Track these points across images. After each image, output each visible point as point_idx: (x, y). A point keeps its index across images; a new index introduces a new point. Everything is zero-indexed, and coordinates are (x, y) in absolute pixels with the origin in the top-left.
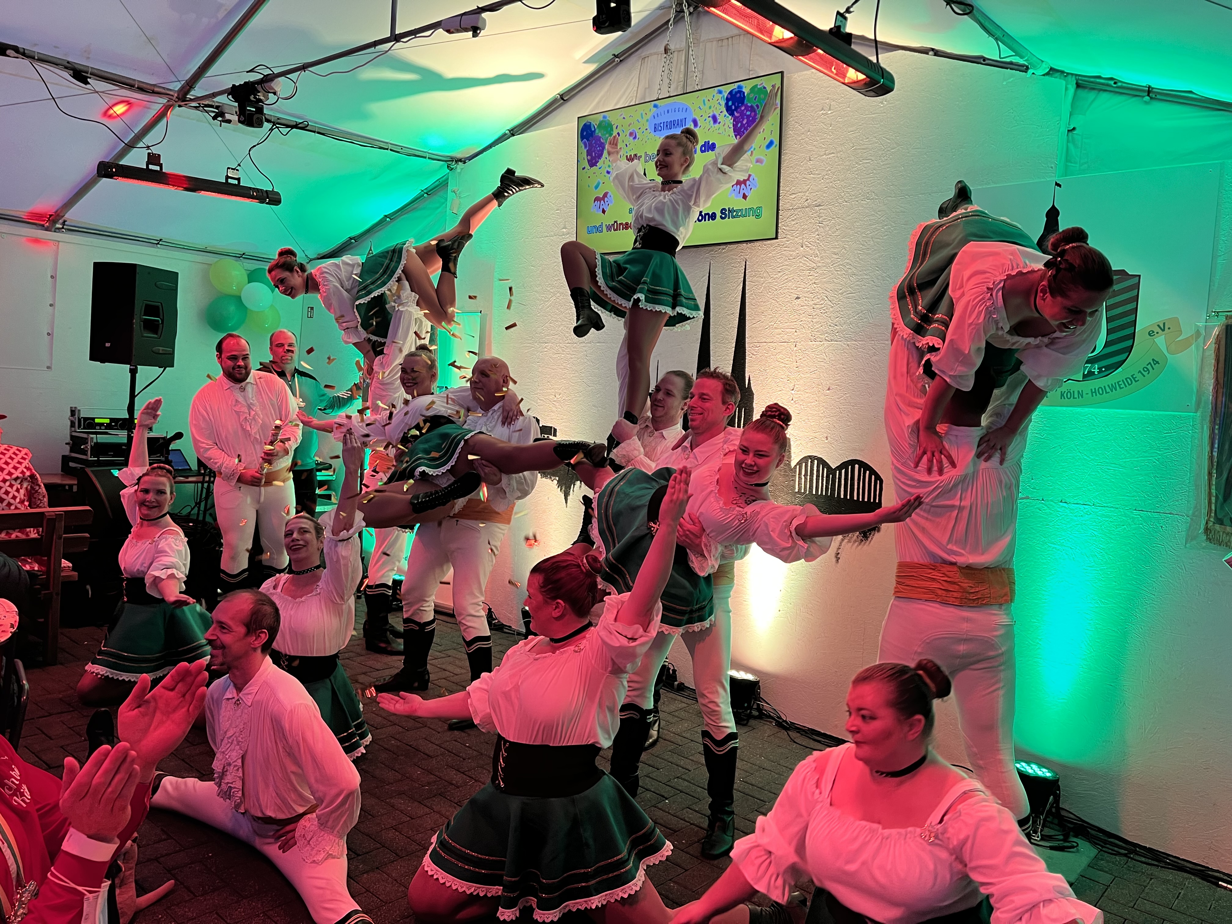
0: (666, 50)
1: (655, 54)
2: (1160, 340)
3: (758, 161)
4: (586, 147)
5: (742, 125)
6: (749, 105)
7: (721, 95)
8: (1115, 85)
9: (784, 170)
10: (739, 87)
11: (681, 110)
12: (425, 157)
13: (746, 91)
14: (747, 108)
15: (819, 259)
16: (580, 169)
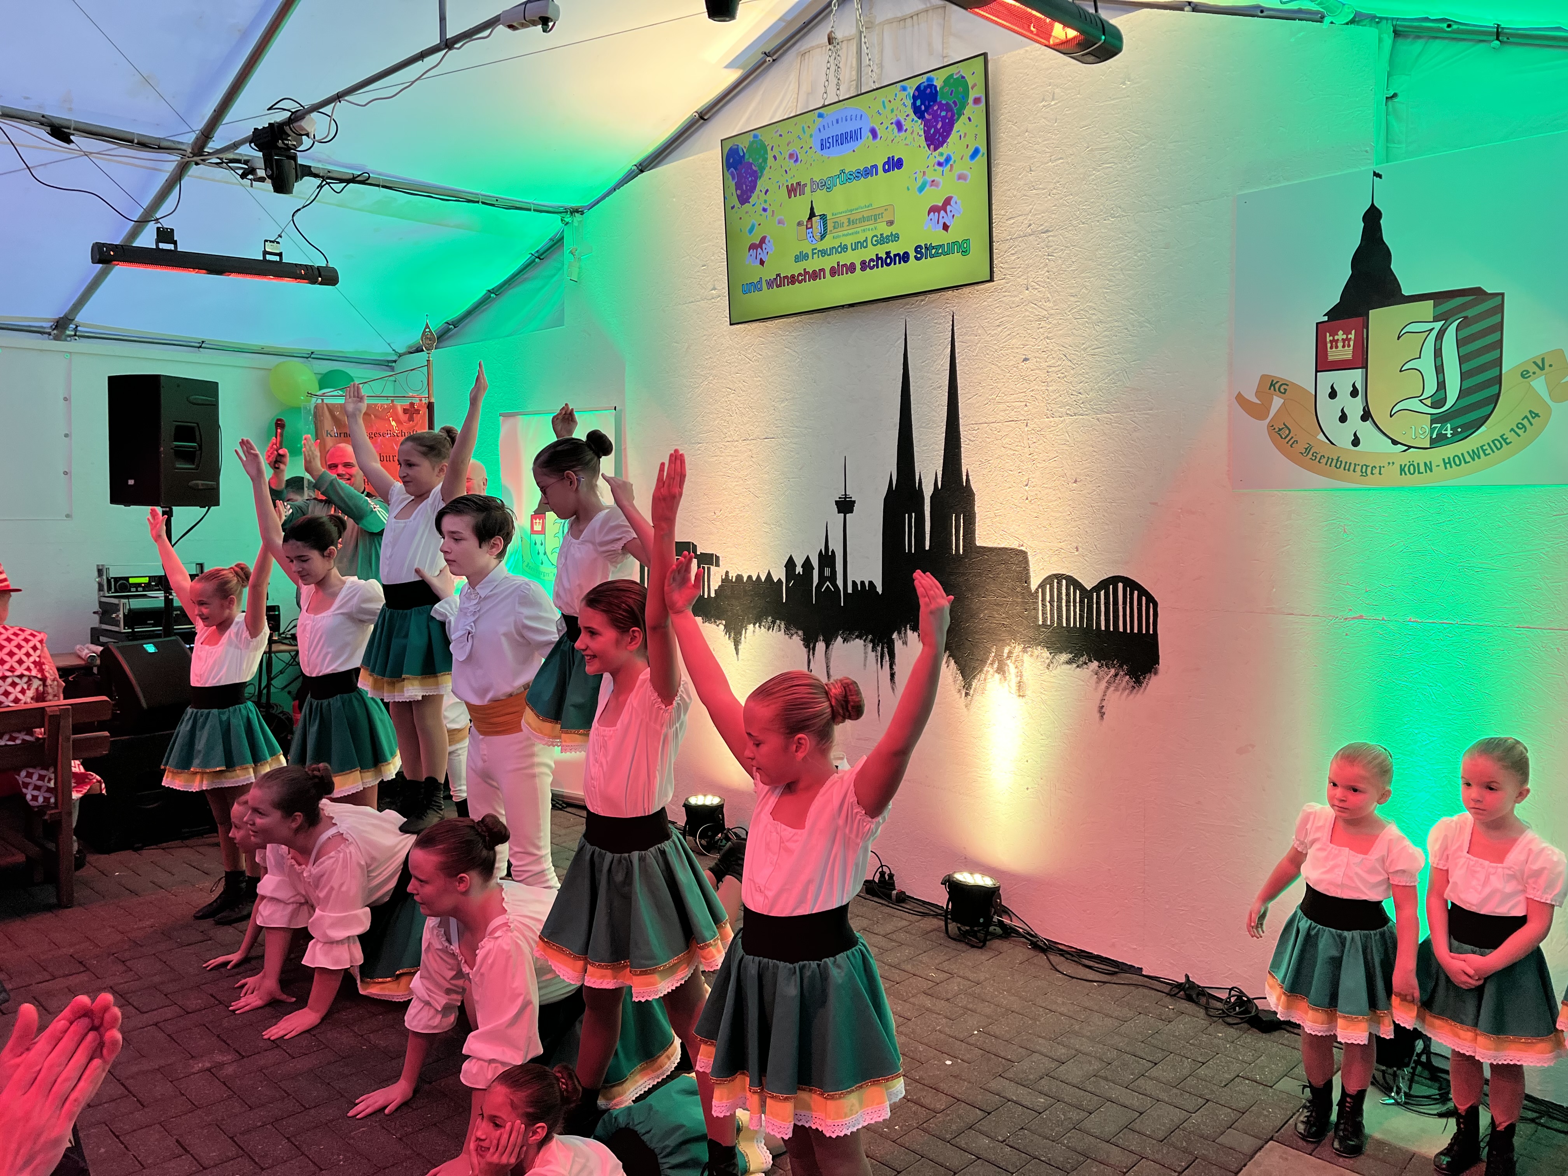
0: (830, 40)
1: (818, 46)
2: (1539, 384)
3: (961, 177)
4: (733, 178)
5: (937, 131)
6: (944, 102)
7: (905, 93)
8: (1449, 29)
9: (996, 187)
10: (929, 79)
11: (854, 117)
12: (530, 210)
13: (938, 83)
14: (942, 107)
15: (1051, 305)
16: (728, 209)
